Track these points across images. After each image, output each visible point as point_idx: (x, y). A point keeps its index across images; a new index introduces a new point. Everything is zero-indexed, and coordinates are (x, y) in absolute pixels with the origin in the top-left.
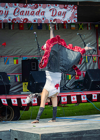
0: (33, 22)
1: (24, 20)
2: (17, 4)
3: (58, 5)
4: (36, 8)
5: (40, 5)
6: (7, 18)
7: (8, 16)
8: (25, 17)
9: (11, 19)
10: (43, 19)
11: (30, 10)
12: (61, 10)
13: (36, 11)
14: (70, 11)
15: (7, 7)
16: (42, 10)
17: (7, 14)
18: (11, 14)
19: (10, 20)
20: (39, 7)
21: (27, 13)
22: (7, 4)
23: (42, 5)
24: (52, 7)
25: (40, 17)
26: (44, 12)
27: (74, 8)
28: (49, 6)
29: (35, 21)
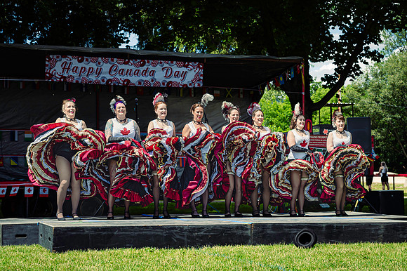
0: (137, 84)
1: (124, 82)
2: (115, 59)
3: (175, 62)
4: (142, 65)
5: (148, 62)
6: (99, 79)
7: (102, 75)
8: (125, 77)
9: (105, 80)
10: (152, 81)
11: (134, 68)
12: (178, 69)
13: (142, 69)
14: (193, 71)
15: (99, 63)
16: (151, 68)
17: (99, 72)
18: (105, 73)
19: (103, 81)
20: (147, 64)
21: (129, 72)
22: (100, 59)
23: (151, 61)
24: (166, 65)
25: (149, 78)
26: (154, 71)
27: (198, 67)
28: (161, 63)
29: (140, 83)
